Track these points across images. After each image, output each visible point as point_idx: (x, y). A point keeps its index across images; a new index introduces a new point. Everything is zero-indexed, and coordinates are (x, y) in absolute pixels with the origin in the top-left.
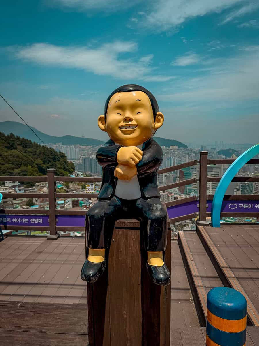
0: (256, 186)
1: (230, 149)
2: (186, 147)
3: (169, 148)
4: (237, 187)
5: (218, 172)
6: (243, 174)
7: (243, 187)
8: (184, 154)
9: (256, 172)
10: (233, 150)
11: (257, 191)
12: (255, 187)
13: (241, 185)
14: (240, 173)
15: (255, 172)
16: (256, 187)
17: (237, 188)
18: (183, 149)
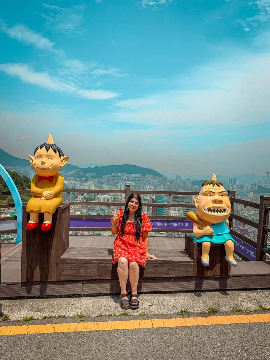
2: (162, 176)
3: (145, 176)
5: (189, 203)
8: (159, 183)
18: (159, 178)
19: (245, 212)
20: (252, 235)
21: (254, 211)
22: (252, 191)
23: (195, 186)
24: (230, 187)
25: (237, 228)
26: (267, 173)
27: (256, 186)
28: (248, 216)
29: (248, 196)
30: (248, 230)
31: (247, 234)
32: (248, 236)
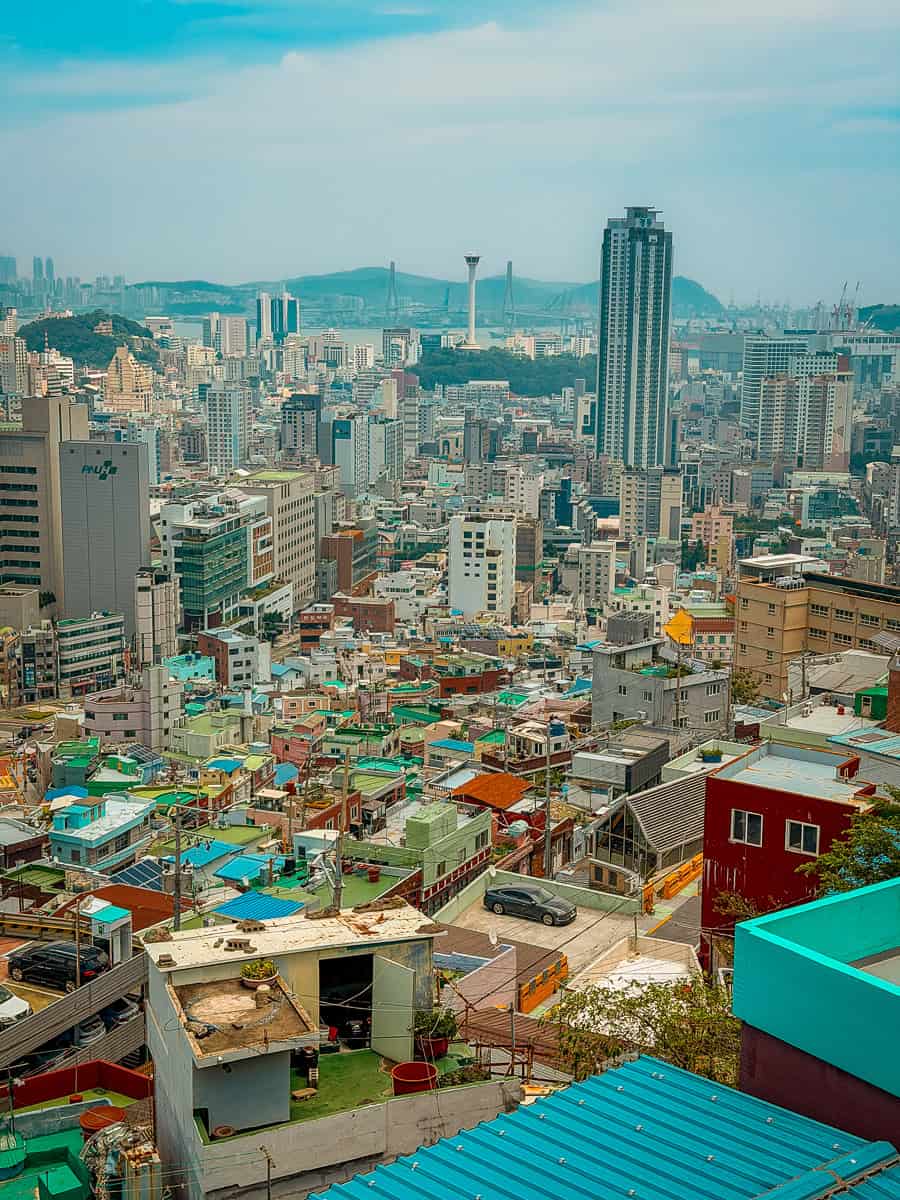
0: (264, 544)
1: (98, 316)
4: (154, 563)
5: (33, 470)
6: (187, 472)
7: (188, 560)
9: (262, 458)
10: (116, 319)
11: (270, 575)
12: (255, 552)
13: (179, 544)
14: (167, 469)
15: (254, 458)
16: (260, 553)
17: (152, 570)
19: (366, 502)
20: (413, 633)
21: (412, 495)
22: (394, 375)
23: (53, 357)
24: (266, 355)
25: (332, 601)
26: (469, 259)
27: (408, 343)
28: (382, 525)
29: (372, 402)
30: (391, 607)
31: (391, 631)
32: (399, 644)
